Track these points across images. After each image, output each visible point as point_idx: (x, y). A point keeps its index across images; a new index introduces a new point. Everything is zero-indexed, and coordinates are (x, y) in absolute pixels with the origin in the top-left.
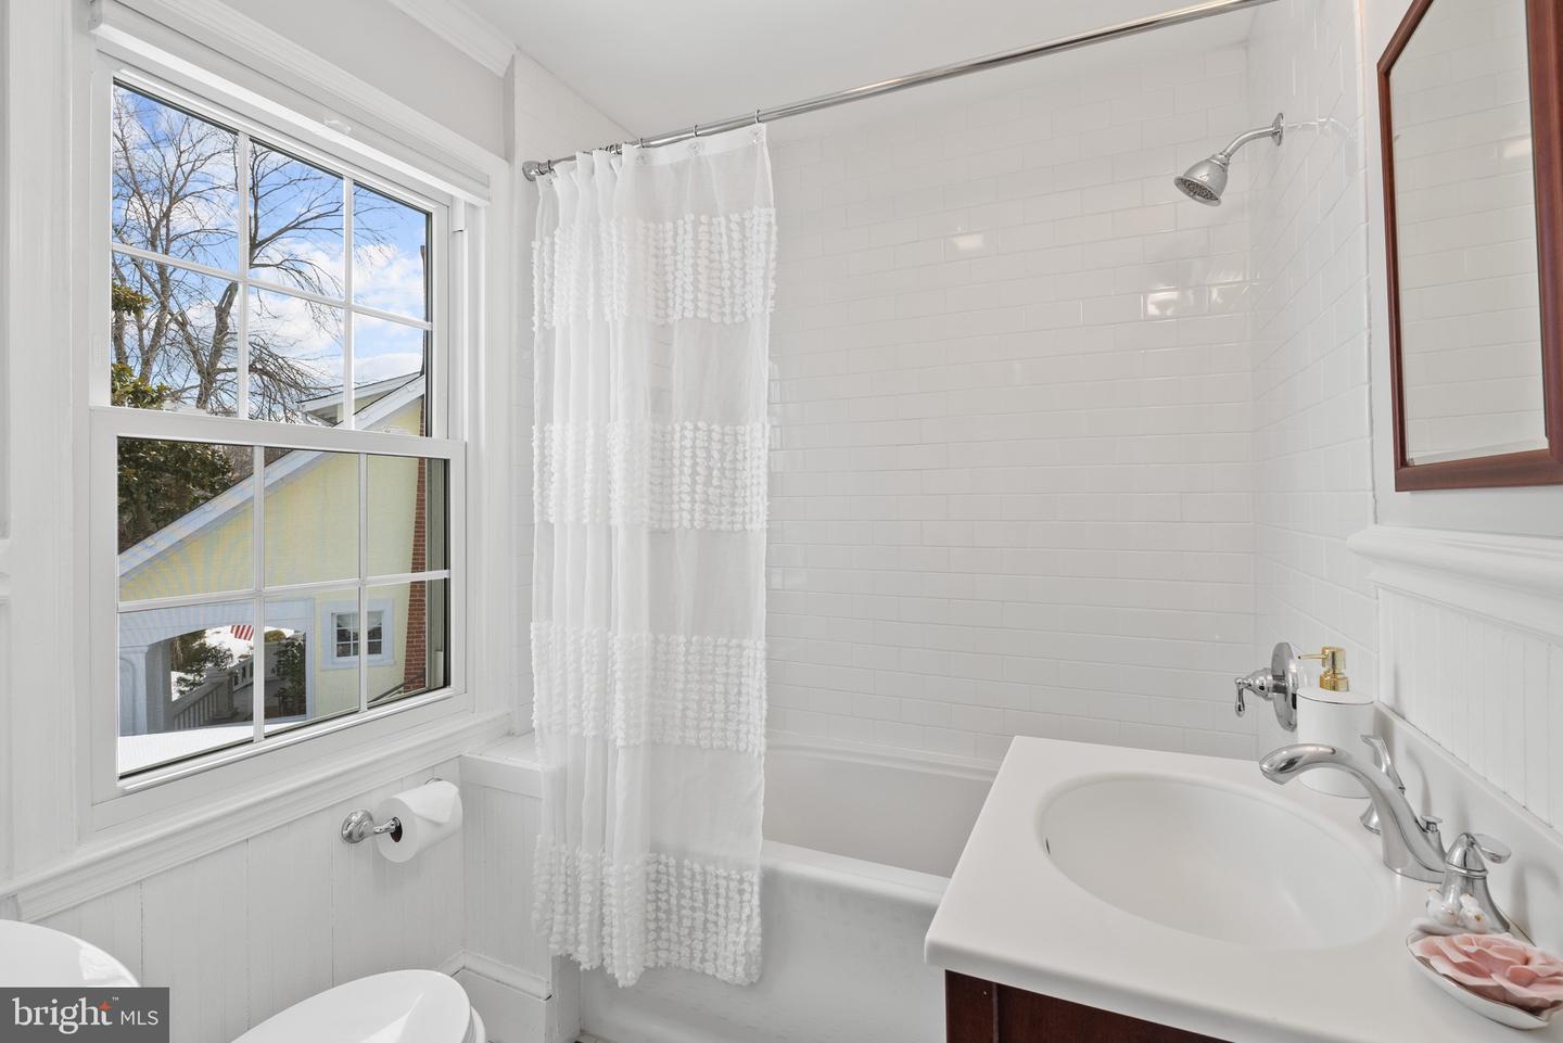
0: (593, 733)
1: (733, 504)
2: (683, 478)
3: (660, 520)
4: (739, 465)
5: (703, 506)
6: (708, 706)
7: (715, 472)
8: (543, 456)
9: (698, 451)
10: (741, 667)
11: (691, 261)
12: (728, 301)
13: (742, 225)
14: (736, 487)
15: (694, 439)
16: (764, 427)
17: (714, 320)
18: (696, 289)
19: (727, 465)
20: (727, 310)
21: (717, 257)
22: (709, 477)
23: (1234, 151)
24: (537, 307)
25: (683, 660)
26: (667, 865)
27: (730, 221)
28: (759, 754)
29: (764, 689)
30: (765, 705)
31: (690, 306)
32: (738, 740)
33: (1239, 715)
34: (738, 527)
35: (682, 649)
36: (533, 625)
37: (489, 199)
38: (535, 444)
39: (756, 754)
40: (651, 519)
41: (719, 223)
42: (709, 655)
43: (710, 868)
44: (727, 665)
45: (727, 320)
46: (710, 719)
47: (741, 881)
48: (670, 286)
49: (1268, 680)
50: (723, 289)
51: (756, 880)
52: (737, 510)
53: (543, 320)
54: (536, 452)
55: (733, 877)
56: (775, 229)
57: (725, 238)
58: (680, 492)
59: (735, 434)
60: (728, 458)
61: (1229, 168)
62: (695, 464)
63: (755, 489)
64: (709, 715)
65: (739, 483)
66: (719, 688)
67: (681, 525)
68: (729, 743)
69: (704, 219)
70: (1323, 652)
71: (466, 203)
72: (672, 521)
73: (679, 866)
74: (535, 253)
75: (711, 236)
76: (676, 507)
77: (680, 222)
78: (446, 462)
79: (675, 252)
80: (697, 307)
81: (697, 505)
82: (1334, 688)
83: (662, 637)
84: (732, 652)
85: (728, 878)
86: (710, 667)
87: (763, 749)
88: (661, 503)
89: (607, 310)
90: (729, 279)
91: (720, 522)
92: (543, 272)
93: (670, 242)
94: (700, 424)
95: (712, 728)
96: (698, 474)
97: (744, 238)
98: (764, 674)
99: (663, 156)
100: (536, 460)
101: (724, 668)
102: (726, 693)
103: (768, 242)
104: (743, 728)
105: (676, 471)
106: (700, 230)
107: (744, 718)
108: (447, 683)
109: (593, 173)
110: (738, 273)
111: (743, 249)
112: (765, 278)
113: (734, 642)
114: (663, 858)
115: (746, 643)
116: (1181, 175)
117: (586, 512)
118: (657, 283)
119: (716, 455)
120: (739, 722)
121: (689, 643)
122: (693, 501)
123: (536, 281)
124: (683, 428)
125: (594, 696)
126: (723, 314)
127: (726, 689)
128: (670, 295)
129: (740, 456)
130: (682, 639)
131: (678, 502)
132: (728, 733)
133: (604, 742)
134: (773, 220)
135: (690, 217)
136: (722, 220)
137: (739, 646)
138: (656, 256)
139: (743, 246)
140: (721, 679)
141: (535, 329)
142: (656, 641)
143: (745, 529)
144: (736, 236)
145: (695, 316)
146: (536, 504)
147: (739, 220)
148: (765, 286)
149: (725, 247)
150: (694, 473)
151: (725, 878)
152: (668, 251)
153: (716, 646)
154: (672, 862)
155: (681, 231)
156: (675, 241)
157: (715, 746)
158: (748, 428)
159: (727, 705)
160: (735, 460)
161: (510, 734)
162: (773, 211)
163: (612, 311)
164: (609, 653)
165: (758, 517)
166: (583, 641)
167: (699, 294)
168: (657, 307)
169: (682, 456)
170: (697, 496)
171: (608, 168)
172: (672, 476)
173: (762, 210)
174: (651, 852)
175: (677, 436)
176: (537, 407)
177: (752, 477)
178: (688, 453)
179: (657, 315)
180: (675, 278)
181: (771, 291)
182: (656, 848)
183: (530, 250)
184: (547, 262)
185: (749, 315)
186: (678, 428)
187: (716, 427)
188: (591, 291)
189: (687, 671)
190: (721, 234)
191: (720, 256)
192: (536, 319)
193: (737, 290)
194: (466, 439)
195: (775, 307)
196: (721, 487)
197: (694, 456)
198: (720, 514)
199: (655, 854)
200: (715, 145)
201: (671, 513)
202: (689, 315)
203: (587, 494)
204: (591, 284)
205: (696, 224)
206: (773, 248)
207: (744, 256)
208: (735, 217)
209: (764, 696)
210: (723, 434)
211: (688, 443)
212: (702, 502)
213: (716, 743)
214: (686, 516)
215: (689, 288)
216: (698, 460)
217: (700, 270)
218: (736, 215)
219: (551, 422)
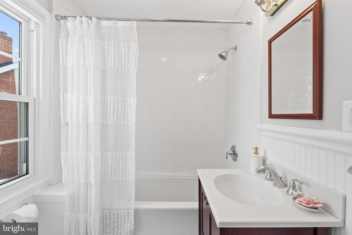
0: (84, 182)
1: (124, 118)
2: (111, 111)
3: (103, 122)
4: (126, 108)
5: (116, 118)
6: (118, 170)
7: (120, 110)
8: (64, 103)
9: (115, 104)
10: (127, 159)
11: (113, 53)
12: (123, 65)
13: (128, 46)
14: (125, 114)
15: (114, 101)
16: (134, 99)
17: (120, 70)
18: (115, 61)
19: (123, 108)
20: (123, 68)
21: (120, 53)
22: (118, 111)
23: (229, 50)
24: (61, 59)
25: (111, 159)
26: (106, 213)
27: (125, 45)
28: (133, 181)
29: (135, 164)
30: (135, 168)
31: (113, 65)
32: (126, 177)
33: (226, 159)
34: (126, 124)
35: (110, 156)
36: (61, 153)
37: (44, 23)
38: (61, 99)
39: (132, 180)
40: (101, 121)
41: (121, 45)
42: (118, 157)
43: (119, 212)
44: (123, 159)
45: (123, 70)
46: (118, 173)
47: (128, 213)
48: (106, 59)
49: (231, 152)
50: (122, 62)
51: (133, 212)
52: (125, 119)
53: (63, 63)
54: (62, 101)
55: (126, 212)
56: (138, 49)
57: (123, 49)
58: (110, 115)
59: (125, 100)
60: (123, 106)
61: (228, 53)
62: (114, 107)
63: (131, 114)
64: (118, 172)
65: (126, 113)
66: (121, 165)
67: (110, 123)
68: (123, 179)
69: (117, 43)
70: (255, 148)
71: (35, 22)
72: (107, 122)
73: (110, 213)
74: (60, 43)
75: (119, 48)
76: (108, 118)
77: (110, 42)
78: (27, 104)
79: (108, 50)
80: (115, 66)
81: (115, 118)
82: (257, 154)
83: (104, 153)
84: (124, 155)
85: (124, 213)
86: (118, 160)
87: (134, 179)
88: (104, 117)
89: (87, 63)
90: (124, 60)
91: (121, 122)
92: (63, 49)
93: (107, 47)
94: (116, 97)
95: (119, 176)
96: (115, 110)
97: (128, 50)
98: (135, 161)
99: (105, 23)
100: (62, 104)
101: (122, 160)
102: (123, 166)
103: (136, 52)
104: (128, 175)
105: (109, 109)
106: (116, 46)
107: (128, 172)
108: (27, 173)
109: (82, 23)
110: (126, 59)
111: (128, 52)
112: (135, 61)
113: (125, 153)
114: (105, 212)
115: (128, 153)
116: (220, 53)
117: (80, 119)
118: (102, 57)
119: (120, 105)
120: (126, 173)
121: (112, 154)
122: (114, 117)
123: (60, 51)
124: (111, 98)
125: (84, 171)
126: (122, 69)
127: (123, 165)
128: (106, 61)
129: (126, 106)
130: (110, 153)
131: (109, 117)
132: (123, 176)
133: (87, 184)
134: (138, 47)
135: (113, 42)
136: (123, 44)
137: (126, 154)
138: (102, 50)
139: (128, 51)
140: (121, 163)
141: (61, 65)
142: (102, 155)
143: (128, 124)
144: (126, 49)
145: (114, 68)
146: (62, 117)
147: (127, 45)
148: (135, 63)
149: (123, 51)
150: (114, 110)
151: (123, 213)
152: (106, 50)
153: (120, 155)
154: (108, 212)
155: (110, 45)
156: (108, 47)
157: (120, 180)
158: (129, 99)
159: (123, 169)
160: (125, 107)
161: (49, 185)
162: (138, 44)
163: (89, 64)
164: (88, 159)
165: (132, 121)
166: (79, 156)
167: (116, 63)
168: (102, 64)
169: (110, 105)
170: (115, 116)
171: (87, 23)
172: (107, 110)
173: (134, 44)
174: (101, 211)
175: (109, 100)
176: (61, 88)
177: (130, 111)
178: (112, 104)
179: (102, 66)
180: (108, 57)
181: (137, 65)
182: (102, 209)
183: (58, 42)
184: (64, 46)
185: (129, 70)
186: (109, 97)
187: (120, 98)
188: (82, 57)
189: (112, 162)
190: (122, 48)
191: (121, 53)
192: (61, 62)
193: (126, 63)
194: (35, 96)
195: (138, 69)
196: (121, 113)
197: (114, 105)
198: (121, 120)
199: (102, 211)
200: (121, 24)
201: (107, 120)
202: (113, 67)
203: (81, 115)
204: (82, 55)
205: (115, 44)
206: (137, 54)
207: (128, 54)
208: (126, 44)
209: (135, 166)
210: (122, 100)
211: (112, 102)
212: (116, 117)
213: (120, 179)
214: (111, 121)
215: (113, 60)
216: (115, 106)
217: (116, 56)
218: (127, 43)
219: (67, 93)
